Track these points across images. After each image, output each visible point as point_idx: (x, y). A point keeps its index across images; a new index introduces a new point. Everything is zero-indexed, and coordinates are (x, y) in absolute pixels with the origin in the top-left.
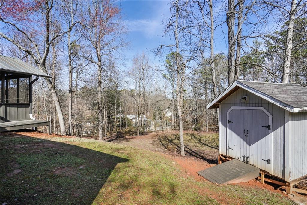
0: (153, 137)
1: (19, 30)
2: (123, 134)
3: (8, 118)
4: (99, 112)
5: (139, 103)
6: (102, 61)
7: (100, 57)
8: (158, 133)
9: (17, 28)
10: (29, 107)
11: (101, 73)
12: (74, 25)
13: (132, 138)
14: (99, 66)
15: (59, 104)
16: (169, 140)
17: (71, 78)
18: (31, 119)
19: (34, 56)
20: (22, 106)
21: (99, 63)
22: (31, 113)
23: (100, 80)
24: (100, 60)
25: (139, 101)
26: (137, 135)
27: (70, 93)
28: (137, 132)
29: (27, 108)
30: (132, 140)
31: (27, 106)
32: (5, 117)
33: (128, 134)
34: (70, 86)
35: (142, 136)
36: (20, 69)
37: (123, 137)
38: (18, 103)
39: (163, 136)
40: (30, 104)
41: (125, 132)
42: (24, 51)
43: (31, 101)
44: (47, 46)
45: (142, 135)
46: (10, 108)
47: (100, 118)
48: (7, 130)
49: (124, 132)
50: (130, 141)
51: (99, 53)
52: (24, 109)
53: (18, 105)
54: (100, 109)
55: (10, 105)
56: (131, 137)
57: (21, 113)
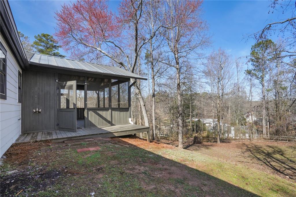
0: (238, 147)
1: (116, 46)
2: (200, 139)
3: (113, 123)
4: (179, 116)
5: (218, 106)
6: (180, 64)
7: (178, 60)
8: (244, 142)
9: (115, 45)
10: (128, 111)
11: (179, 76)
12: (157, 30)
13: (211, 145)
14: (177, 69)
15: (145, 108)
16: (264, 153)
17: (153, 83)
18: (130, 123)
19: (125, 66)
20: (124, 110)
21: (178, 66)
22: (130, 117)
23: (179, 83)
24: (178, 63)
25: (218, 104)
26: (216, 142)
27: (154, 98)
28: (217, 139)
29: (127, 112)
30: (212, 147)
31: (127, 110)
32: (111, 121)
33: (206, 140)
34: (153, 91)
35: (224, 144)
36: (121, 73)
37: (200, 143)
38: (119, 107)
39: (253, 147)
40: (129, 108)
41: (203, 138)
42: (119, 63)
43: (130, 105)
44: (136, 55)
45: (223, 142)
46: (115, 112)
47: (179, 122)
48: (115, 136)
49: (201, 138)
50: (210, 149)
51: (176, 56)
52: (125, 113)
53: (120, 109)
54: (180, 113)
55: (115, 110)
56: (209, 143)
57: (122, 117)
